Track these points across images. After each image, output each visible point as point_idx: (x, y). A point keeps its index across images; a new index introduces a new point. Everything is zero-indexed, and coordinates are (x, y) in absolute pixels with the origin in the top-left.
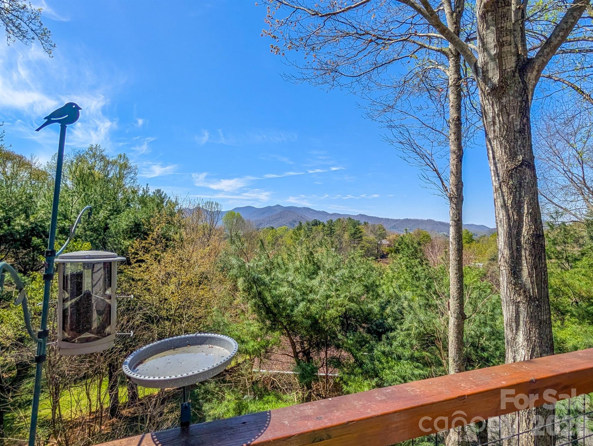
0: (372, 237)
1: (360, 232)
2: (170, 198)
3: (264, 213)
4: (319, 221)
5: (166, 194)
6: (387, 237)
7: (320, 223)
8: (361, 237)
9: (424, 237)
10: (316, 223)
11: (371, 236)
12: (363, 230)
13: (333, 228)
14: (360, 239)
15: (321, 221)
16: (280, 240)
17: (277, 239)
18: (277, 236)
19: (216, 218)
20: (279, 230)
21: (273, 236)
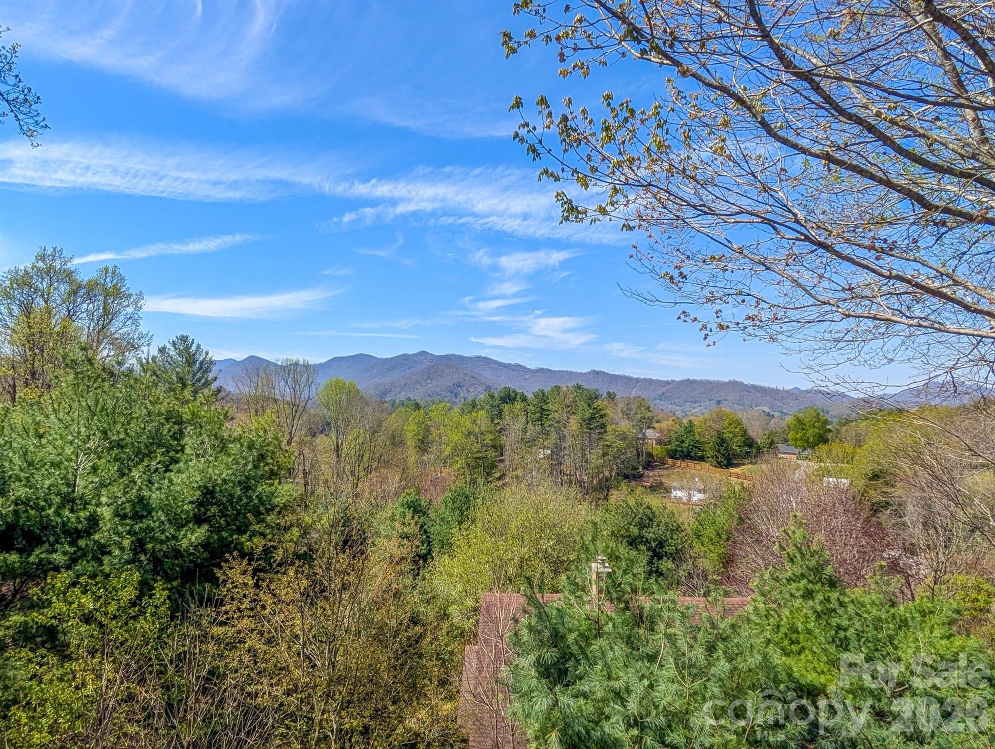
0: (625, 426)
1: (602, 416)
2: (207, 353)
3: (394, 368)
4: (514, 391)
5: (199, 346)
6: (656, 425)
7: (516, 395)
8: (603, 426)
9: (730, 424)
10: (509, 397)
11: (623, 423)
12: (608, 411)
13: (545, 407)
14: (602, 431)
15: (518, 391)
16: (434, 432)
17: (427, 430)
18: (429, 423)
19: (305, 395)
20: (432, 411)
21: (419, 424)
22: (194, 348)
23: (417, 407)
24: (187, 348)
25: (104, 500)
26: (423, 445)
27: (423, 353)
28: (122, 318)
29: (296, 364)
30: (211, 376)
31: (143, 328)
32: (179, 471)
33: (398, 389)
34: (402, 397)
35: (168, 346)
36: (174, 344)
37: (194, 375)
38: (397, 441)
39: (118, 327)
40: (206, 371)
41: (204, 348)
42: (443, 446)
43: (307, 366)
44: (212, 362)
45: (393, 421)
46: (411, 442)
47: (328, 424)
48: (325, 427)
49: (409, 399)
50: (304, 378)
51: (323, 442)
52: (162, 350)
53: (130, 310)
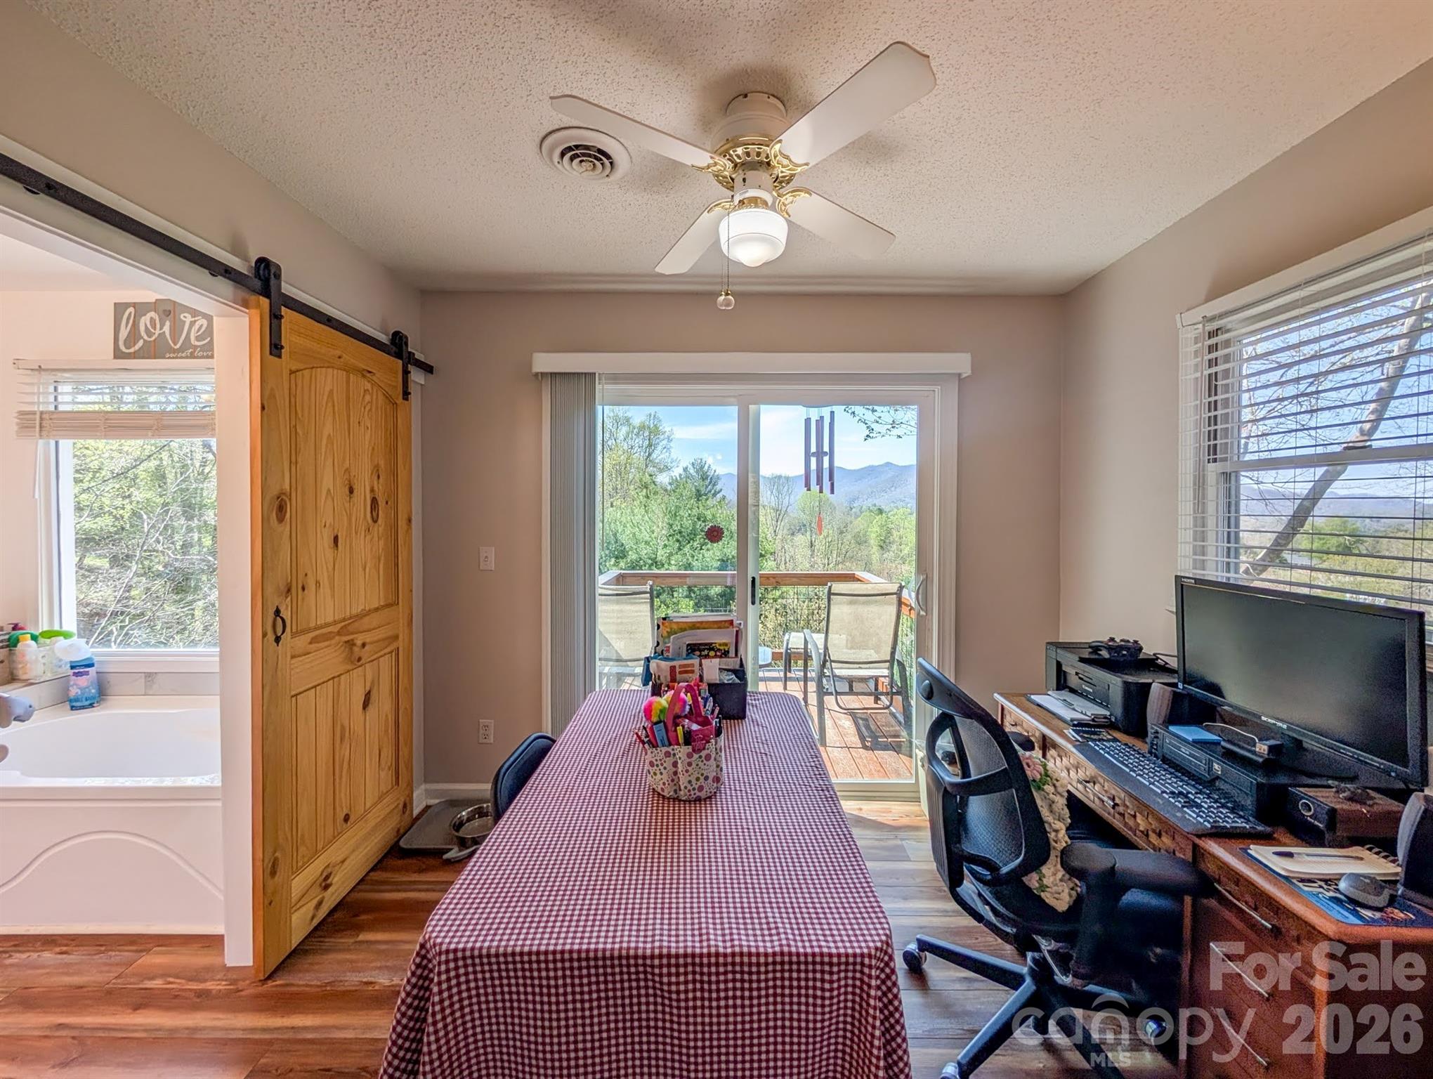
3: (861, 477)
5: (710, 466)
16: (895, 533)
17: (889, 532)
18: (890, 526)
19: (786, 502)
20: (894, 515)
21: (881, 526)
22: (706, 467)
23: (881, 511)
24: (702, 467)
25: (673, 562)
26: (884, 545)
27: (888, 464)
28: (659, 448)
29: (780, 477)
30: (718, 487)
31: (674, 456)
32: (708, 550)
33: (865, 497)
34: (869, 503)
35: (690, 466)
36: (693, 464)
37: (707, 487)
38: (861, 541)
39: (658, 455)
40: (714, 485)
41: (713, 467)
42: (903, 546)
43: (787, 478)
44: (718, 478)
45: (859, 524)
46: (873, 541)
47: (804, 525)
48: (801, 528)
49: (875, 505)
50: (786, 489)
51: (801, 539)
52: (685, 469)
53: (665, 442)
